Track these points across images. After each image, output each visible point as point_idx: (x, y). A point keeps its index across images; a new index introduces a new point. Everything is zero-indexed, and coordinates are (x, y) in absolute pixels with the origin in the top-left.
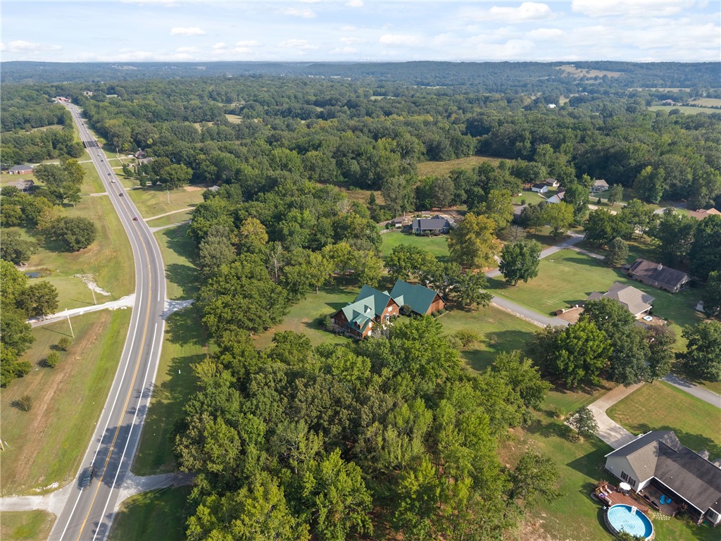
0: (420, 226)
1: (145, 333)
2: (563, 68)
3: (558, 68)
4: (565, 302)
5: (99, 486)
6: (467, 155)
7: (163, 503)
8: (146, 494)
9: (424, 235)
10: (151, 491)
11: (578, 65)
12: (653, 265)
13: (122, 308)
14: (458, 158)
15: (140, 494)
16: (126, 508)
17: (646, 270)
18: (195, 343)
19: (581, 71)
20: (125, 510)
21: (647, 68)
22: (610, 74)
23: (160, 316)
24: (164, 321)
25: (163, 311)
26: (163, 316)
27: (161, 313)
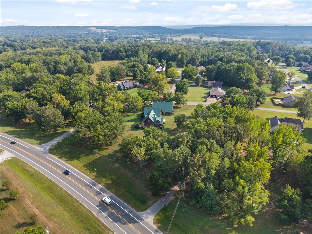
0: (124, 86)
1: (46, 163)
2: (91, 28)
3: (89, 28)
4: (202, 97)
5: (131, 226)
6: (99, 61)
7: (170, 213)
8: (158, 214)
9: (127, 90)
10: (159, 212)
11: (97, 27)
12: (212, 82)
13: (8, 159)
14: (96, 62)
15: (156, 216)
16: (159, 224)
17: (211, 84)
18: (86, 156)
19: (99, 30)
20: (159, 225)
21: (122, 28)
22: (111, 31)
23: (43, 153)
24: (50, 155)
25: (41, 151)
26: (45, 153)
27: (42, 152)
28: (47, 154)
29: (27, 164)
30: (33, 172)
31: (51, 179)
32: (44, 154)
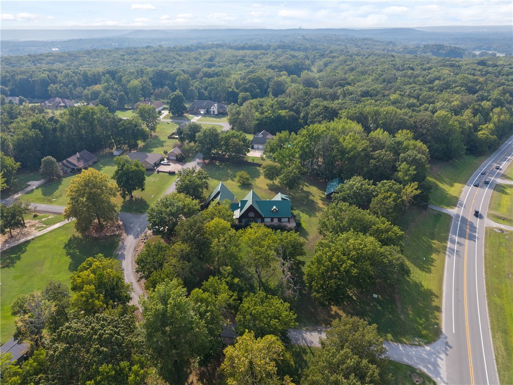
23: (450, 347)
24: (444, 331)
25: (447, 355)
26: (447, 344)
27: (450, 351)
28: (446, 338)
29: (496, 359)
30: (499, 335)
31: (486, 299)
32: (450, 344)
